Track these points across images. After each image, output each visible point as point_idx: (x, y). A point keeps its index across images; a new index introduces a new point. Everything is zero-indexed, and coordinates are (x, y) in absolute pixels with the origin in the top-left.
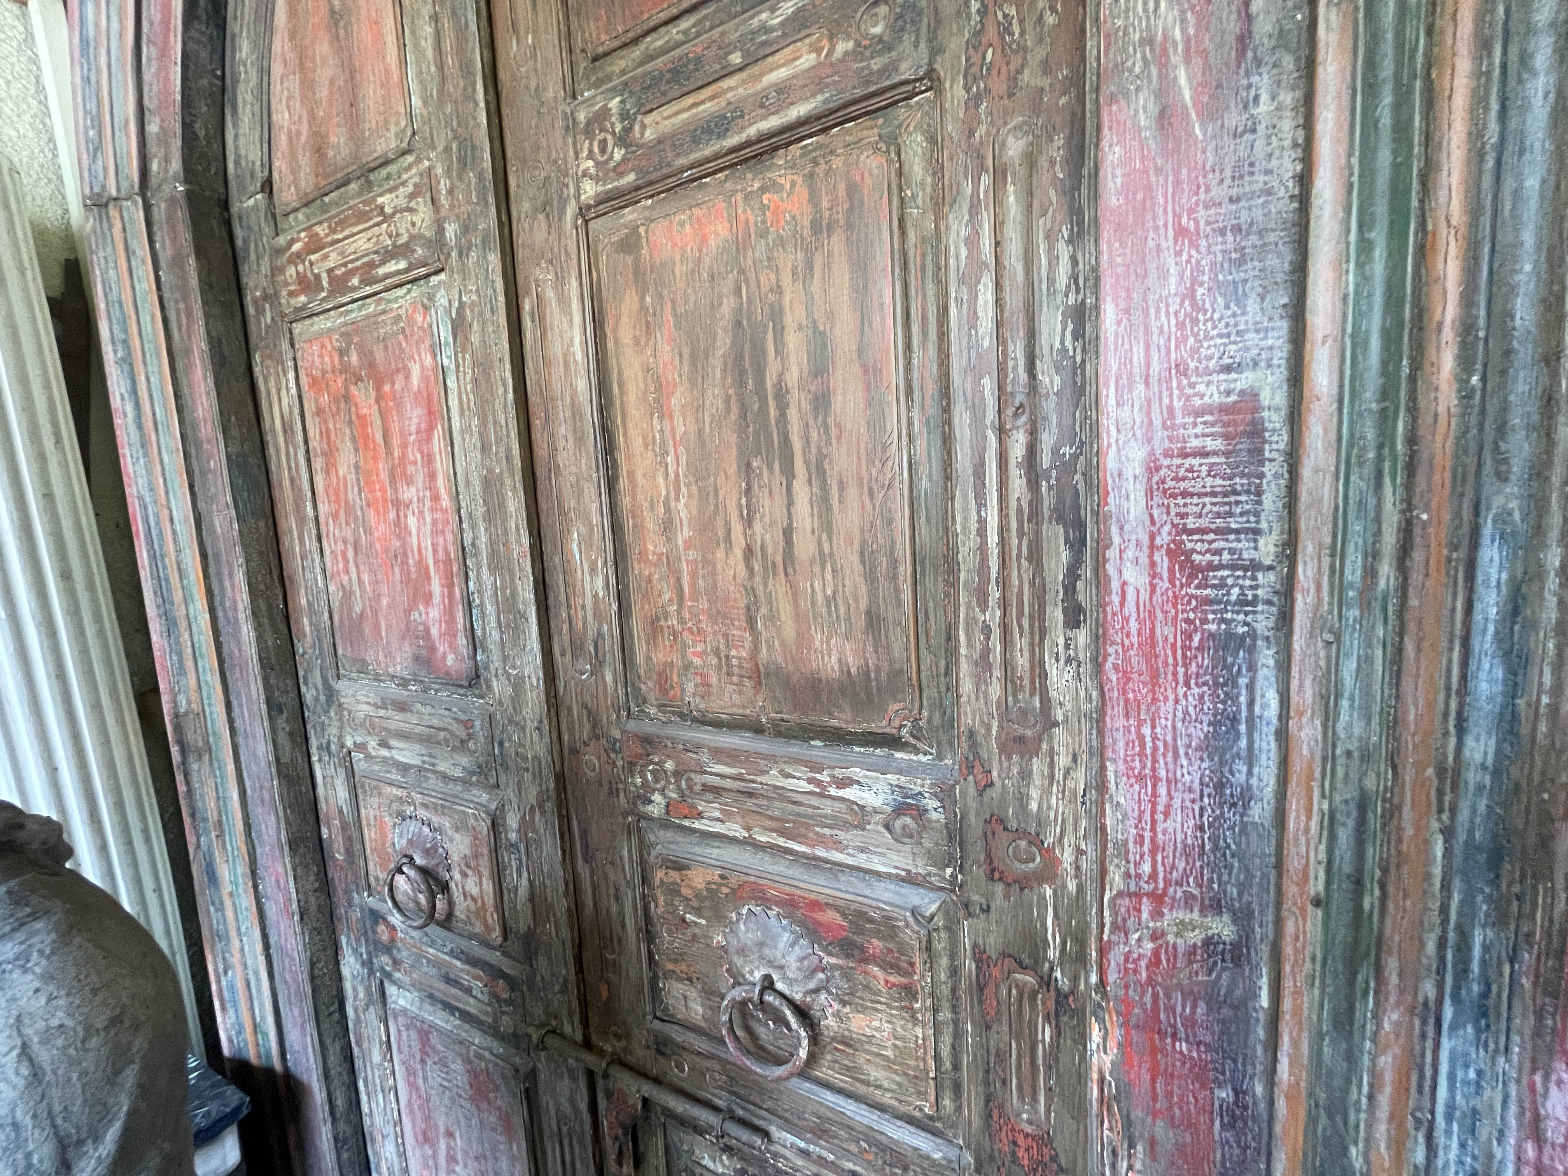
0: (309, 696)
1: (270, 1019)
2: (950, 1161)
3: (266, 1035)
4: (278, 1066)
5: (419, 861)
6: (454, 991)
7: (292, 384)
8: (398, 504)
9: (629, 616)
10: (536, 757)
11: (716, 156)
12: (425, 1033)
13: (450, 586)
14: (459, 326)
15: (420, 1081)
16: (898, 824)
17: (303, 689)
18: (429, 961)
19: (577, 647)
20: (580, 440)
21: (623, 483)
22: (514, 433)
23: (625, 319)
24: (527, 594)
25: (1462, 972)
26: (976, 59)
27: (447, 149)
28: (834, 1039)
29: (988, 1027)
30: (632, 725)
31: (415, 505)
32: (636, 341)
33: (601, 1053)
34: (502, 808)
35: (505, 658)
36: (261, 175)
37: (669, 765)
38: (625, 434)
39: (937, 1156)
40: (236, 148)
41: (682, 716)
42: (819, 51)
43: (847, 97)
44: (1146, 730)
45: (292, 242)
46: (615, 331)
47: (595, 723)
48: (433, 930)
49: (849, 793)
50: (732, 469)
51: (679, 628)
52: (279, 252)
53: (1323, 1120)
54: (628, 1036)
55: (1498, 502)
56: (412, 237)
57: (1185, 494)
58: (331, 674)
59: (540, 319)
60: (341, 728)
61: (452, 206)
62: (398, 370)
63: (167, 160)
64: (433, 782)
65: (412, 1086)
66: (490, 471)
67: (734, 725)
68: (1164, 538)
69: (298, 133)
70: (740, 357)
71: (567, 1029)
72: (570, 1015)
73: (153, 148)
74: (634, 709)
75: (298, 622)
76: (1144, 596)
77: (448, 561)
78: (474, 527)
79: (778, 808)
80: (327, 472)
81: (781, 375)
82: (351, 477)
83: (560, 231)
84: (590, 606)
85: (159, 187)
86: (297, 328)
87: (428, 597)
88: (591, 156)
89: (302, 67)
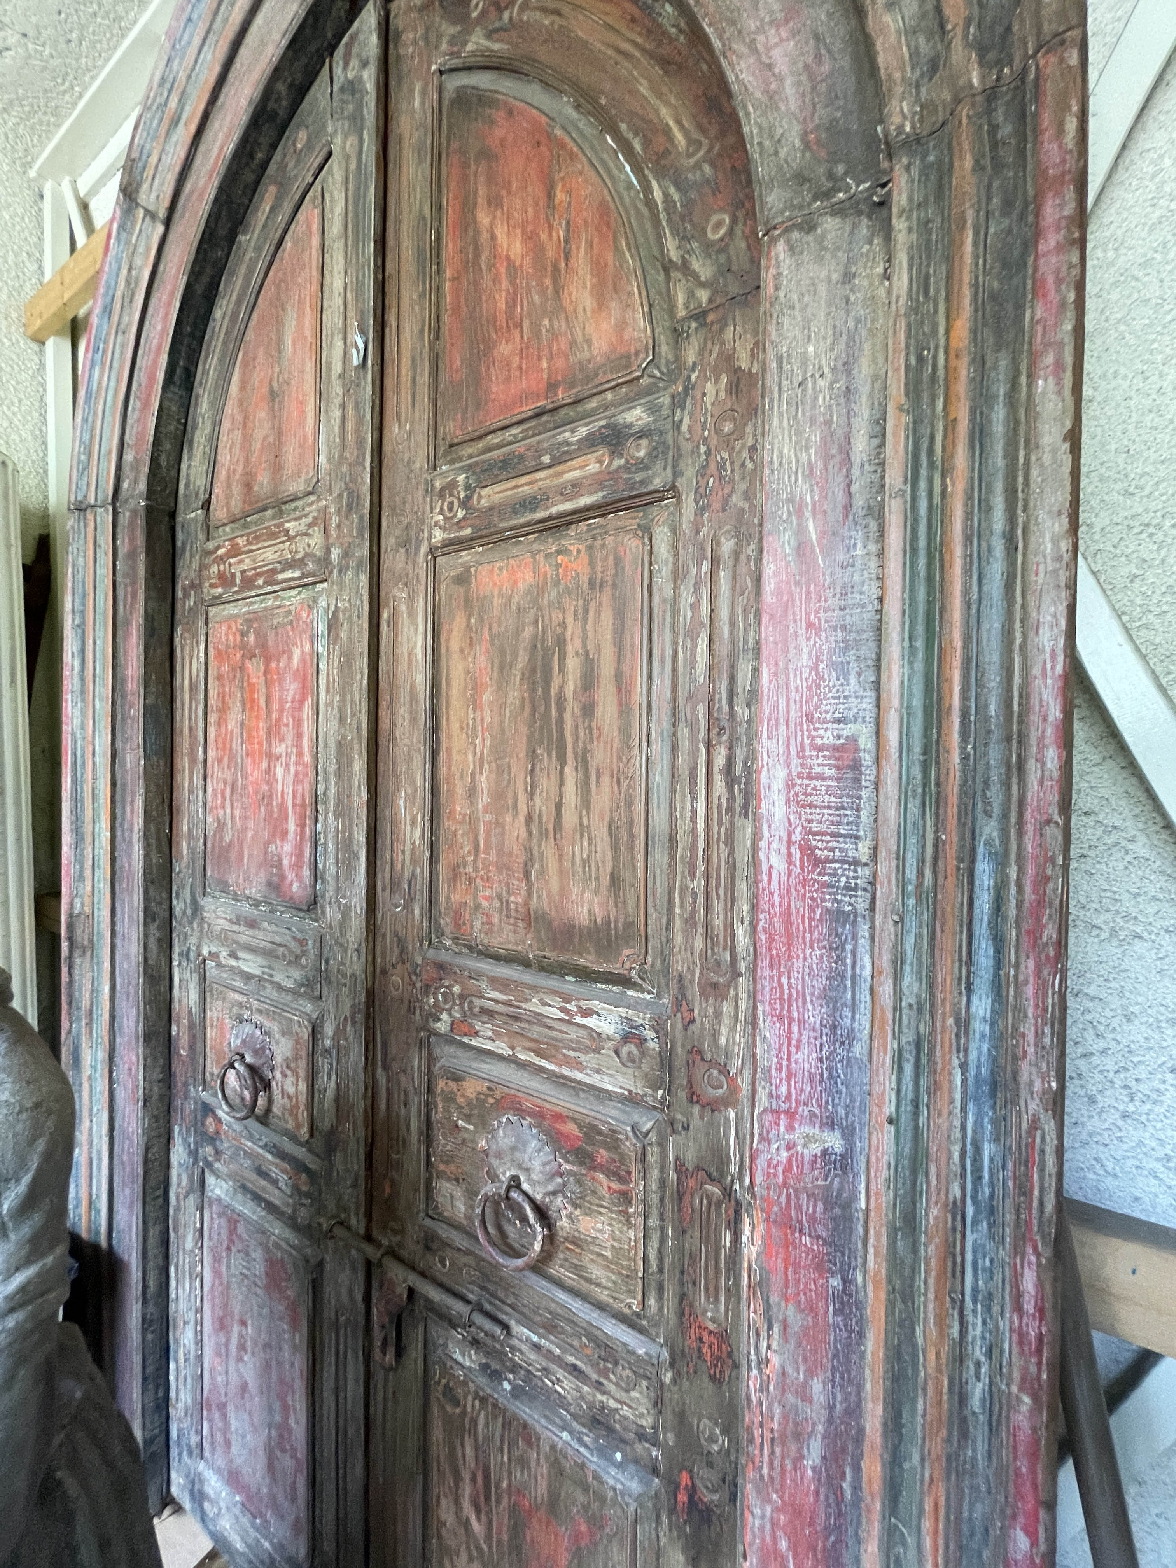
0: (178, 907)
1: (104, 1197)
2: (650, 1357)
3: (98, 1212)
4: (104, 1243)
5: (248, 1059)
6: (263, 1183)
7: (202, 654)
8: (271, 757)
9: (437, 862)
10: (353, 975)
11: (528, 524)
12: (233, 1220)
13: (303, 826)
14: (333, 625)
15: (224, 1269)
16: (624, 1050)
17: (175, 902)
18: (245, 1152)
19: (395, 884)
20: (414, 720)
21: (442, 756)
22: (364, 709)
23: (455, 633)
24: (360, 837)
25: (977, 1180)
26: (703, 483)
27: (340, 496)
28: (566, 1239)
29: (684, 1232)
30: (431, 953)
31: (283, 758)
32: (462, 651)
33: (379, 1245)
34: (321, 1018)
35: (338, 889)
36: (203, 497)
37: (456, 989)
38: (448, 719)
39: (641, 1351)
40: (188, 475)
41: (470, 948)
42: (601, 462)
43: (617, 496)
44: (784, 980)
45: (218, 548)
46: (448, 640)
47: (403, 950)
48: (252, 1123)
49: (590, 1022)
50: (522, 755)
51: (474, 875)
52: (209, 553)
53: (899, 1305)
54: (402, 1232)
55: (987, 830)
56: (307, 555)
57: (811, 806)
58: (199, 890)
59: (394, 624)
60: (200, 939)
61: (338, 537)
62: (284, 652)
63: (136, 482)
64: (270, 992)
65: (217, 1273)
66: (344, 737)
67: (510, 959)
68: (796, 837)
69: (235, 471)
70: (533, 671)
71: (353, 1222)
72: (357, 1208)
73: (126, 469)
74: (435, 940)
75: (179, 844)
76: (784, 878)
77: (303, 805)
78: (326, 780)
79: (536, 1031)
80: (219, 724)
81: (561, 687)
82: (237, 731)
83: (415, 563)
84: (407, 853)
85: (127, 501)
86: (212, 611)
87: (284, 834)
88: (441, 512)
89: (245, 426)
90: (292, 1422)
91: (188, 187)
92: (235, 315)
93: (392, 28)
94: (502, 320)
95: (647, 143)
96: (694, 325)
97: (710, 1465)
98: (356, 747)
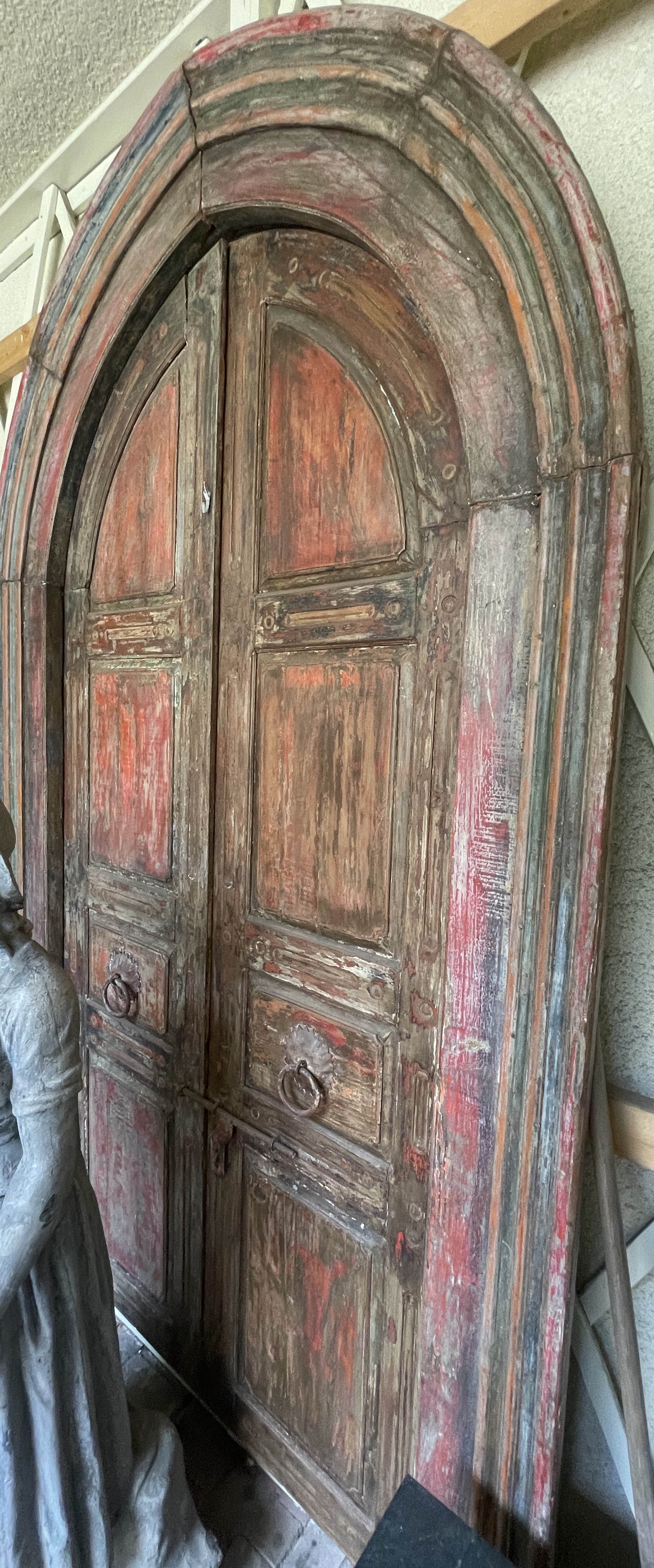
2: (383, 1169)
5: (123, 978)
6: (132, 1060)
7: (86, 694)
8: (139, 774)
9: (256, 859)
10: (198, 928)
11: (321, 644)
12: (111, 1084)
13: (162, 825)
14: (185, 690)
15: (105, 1114)
16: (373, 989)
17: (66, 867)
18: (120, 1040)
19: (227, 871)
20: (241, 764)
21: (260, 790)
22: (208, 754)
23: (270, 709)
24: (204, 838)
25: (551, 1067)
26: (433, 640)
27: (191, 601)
28: (334, 1100)
29: (405, 1098)
30: (250, 918)
31: (149, 777)
32: (275, 722)
33: (214, 1102)
34: (175, 954)
35: (188, 870)
36: (86, 578)
37: (268, 943)
38: (264, 767)
39: (378, 1166)
40: (74, 561)
41: (277, 917)
42: (370, 613)
43: (379, 637)
44: (462, 955)
45: (99, 619)
46: (265, 713)
47: (232, 914)
48: (126, 1023)
49: (353, 970)
50: (314, 797)
51: (280, 871)
52: (91, 622)
53: (512, 1132)
54: (229, 1094)
55: (566, 885)
56: (166, 638)
57: (481, 857)
58: (84, 860)
59: (228, 696)
60: (86, 894)
61: (189, 630)
62: (149, 704)
63: (38, 567)
64: (137, 933)
65: (100, 1117)
66: (193, 769)
67: (303, 926)
68: (472, 874)
69: (111, 566)
70: (322, 743)
71: (196, 1087)
72: (199, 1078)
73: (31, 556)
74: (253, 909)
75: (69, 827)
76: (464, 897)
77: (163, 811)
78: (180, 796)
79: (319, 973)
80: (100, 746)
81: (340, 756)
82: (114, 753)
83: (244, 655)
84: (236, 850)
85: (31, 579)
86: (94, 664)
87: (149, 829)
88: (262, 625)
89: (119, 534)
90: (154, 1211)
91: (79, 357)
92: (110, 449)
93: (231, 262)
94: (306, 497)
95: (406, 403)
96: (432, 534)
97: (415, 1229)
98: (202, 778)
